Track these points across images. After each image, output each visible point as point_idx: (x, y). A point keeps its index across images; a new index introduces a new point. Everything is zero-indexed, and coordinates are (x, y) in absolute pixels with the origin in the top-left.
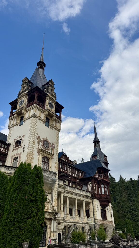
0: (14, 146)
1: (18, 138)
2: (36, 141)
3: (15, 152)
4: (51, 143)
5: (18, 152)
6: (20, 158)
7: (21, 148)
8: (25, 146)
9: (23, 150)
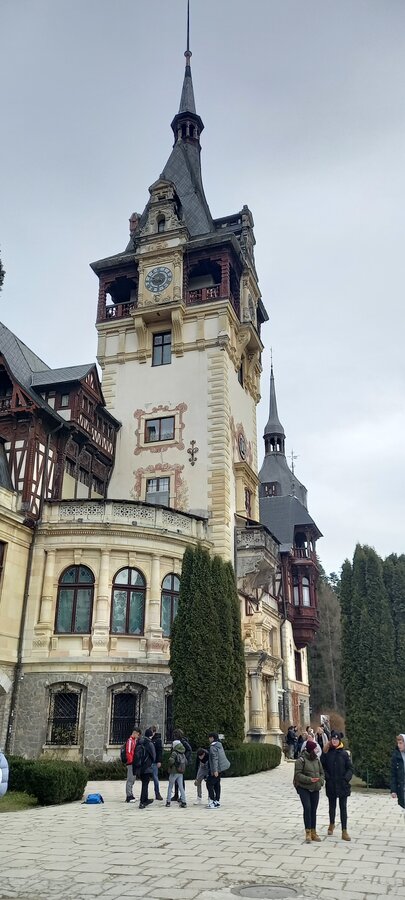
0: (137, 434)
1: (155, 410)
3: (149, 459)
4: (247, 443)
5: (165, 461)
6: (179, 481)
7: (175, 448)
8: (195, 446)
9: (190, 456)
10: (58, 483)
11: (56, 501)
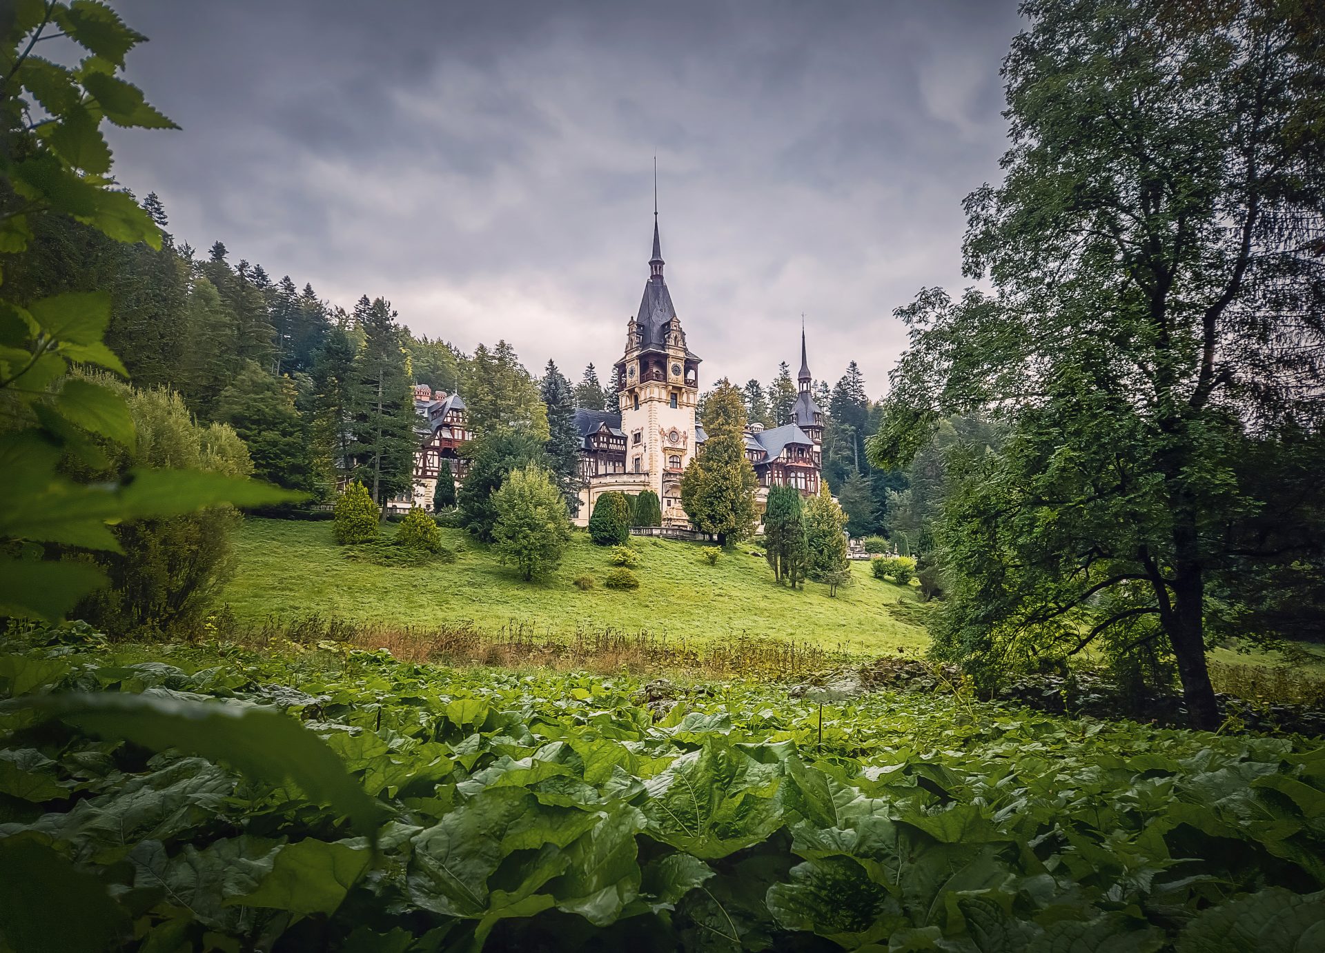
0: (632, 440)
1: (636, 430)
2: (659, 437)
3: (635, 451)
4: (681, 433)
5: (638, 451)
6: (642, 459)
7: (641, 446)
8: (646, 443)
9: (645, 448)
10: (597, 469)
11: (597, 476)
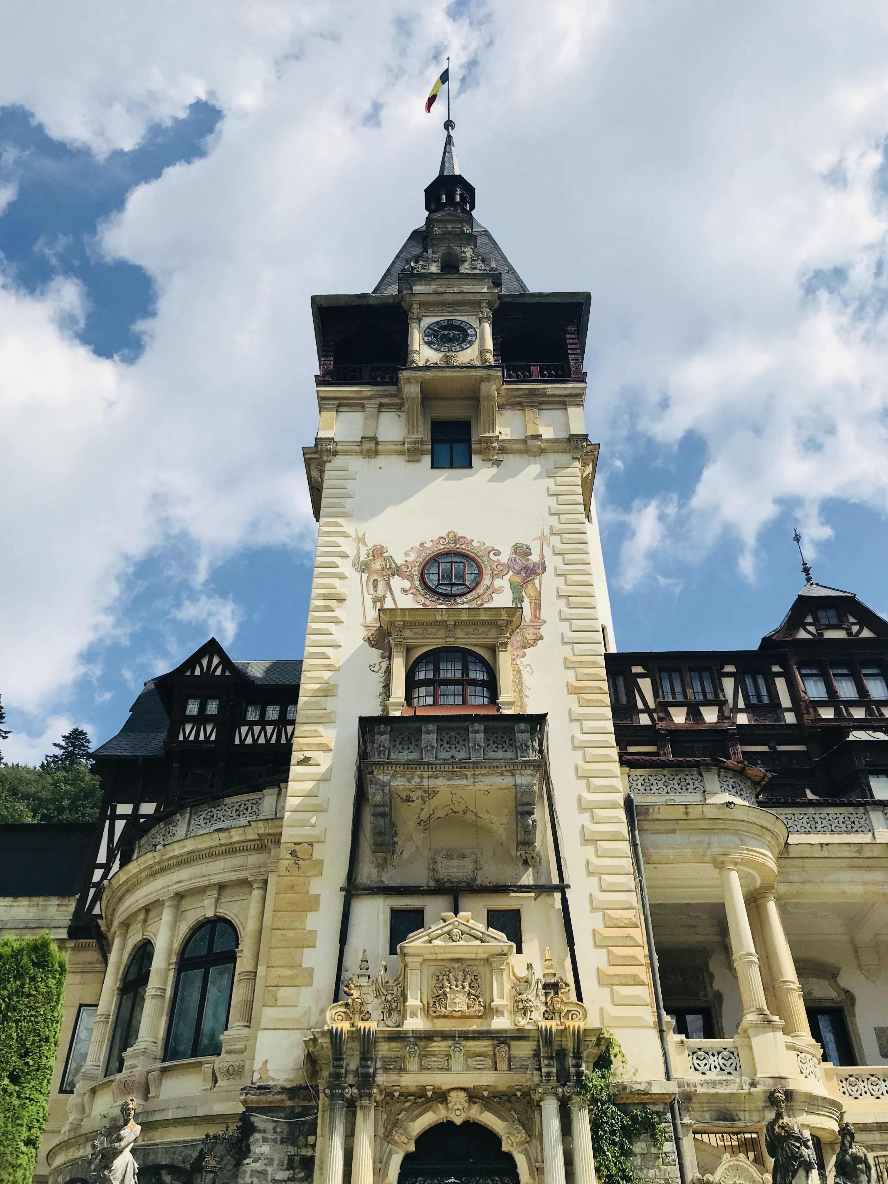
2: (354, 583)
4: (497, 553)
